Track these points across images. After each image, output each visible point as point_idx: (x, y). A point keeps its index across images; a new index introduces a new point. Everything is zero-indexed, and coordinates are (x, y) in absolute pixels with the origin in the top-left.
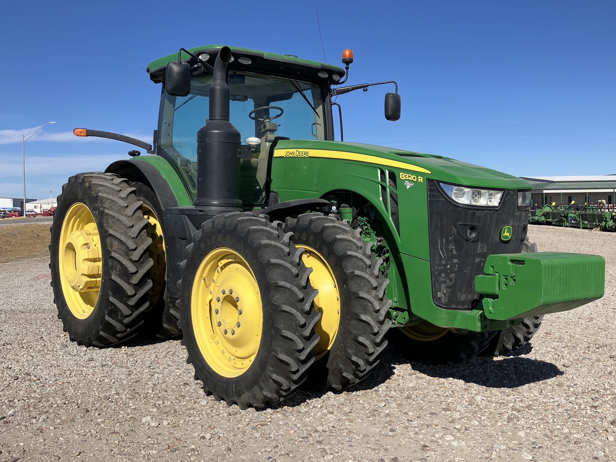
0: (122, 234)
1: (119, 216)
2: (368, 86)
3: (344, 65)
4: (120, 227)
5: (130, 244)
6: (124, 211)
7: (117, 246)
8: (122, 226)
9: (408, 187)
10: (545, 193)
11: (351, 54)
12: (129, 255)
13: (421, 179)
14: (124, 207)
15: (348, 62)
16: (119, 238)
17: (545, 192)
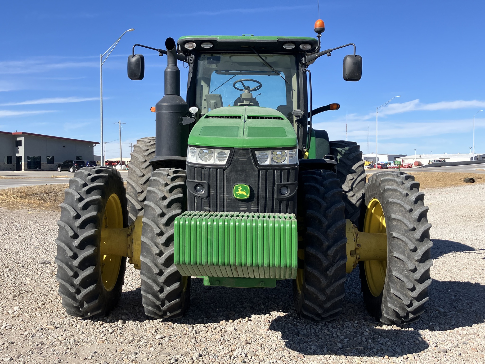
0: (134, 181)
1: (135, 168)
2: (331, 51)
3: (317, 34)
4: (134, 176)
5: (138, 188)
6: (142, 165)
7: (130, 190)
8: (136, 175)
11: (323, 24)
12: (137, 196)
14: (142, 162)
15: (320, 31)
16: (131, 184)
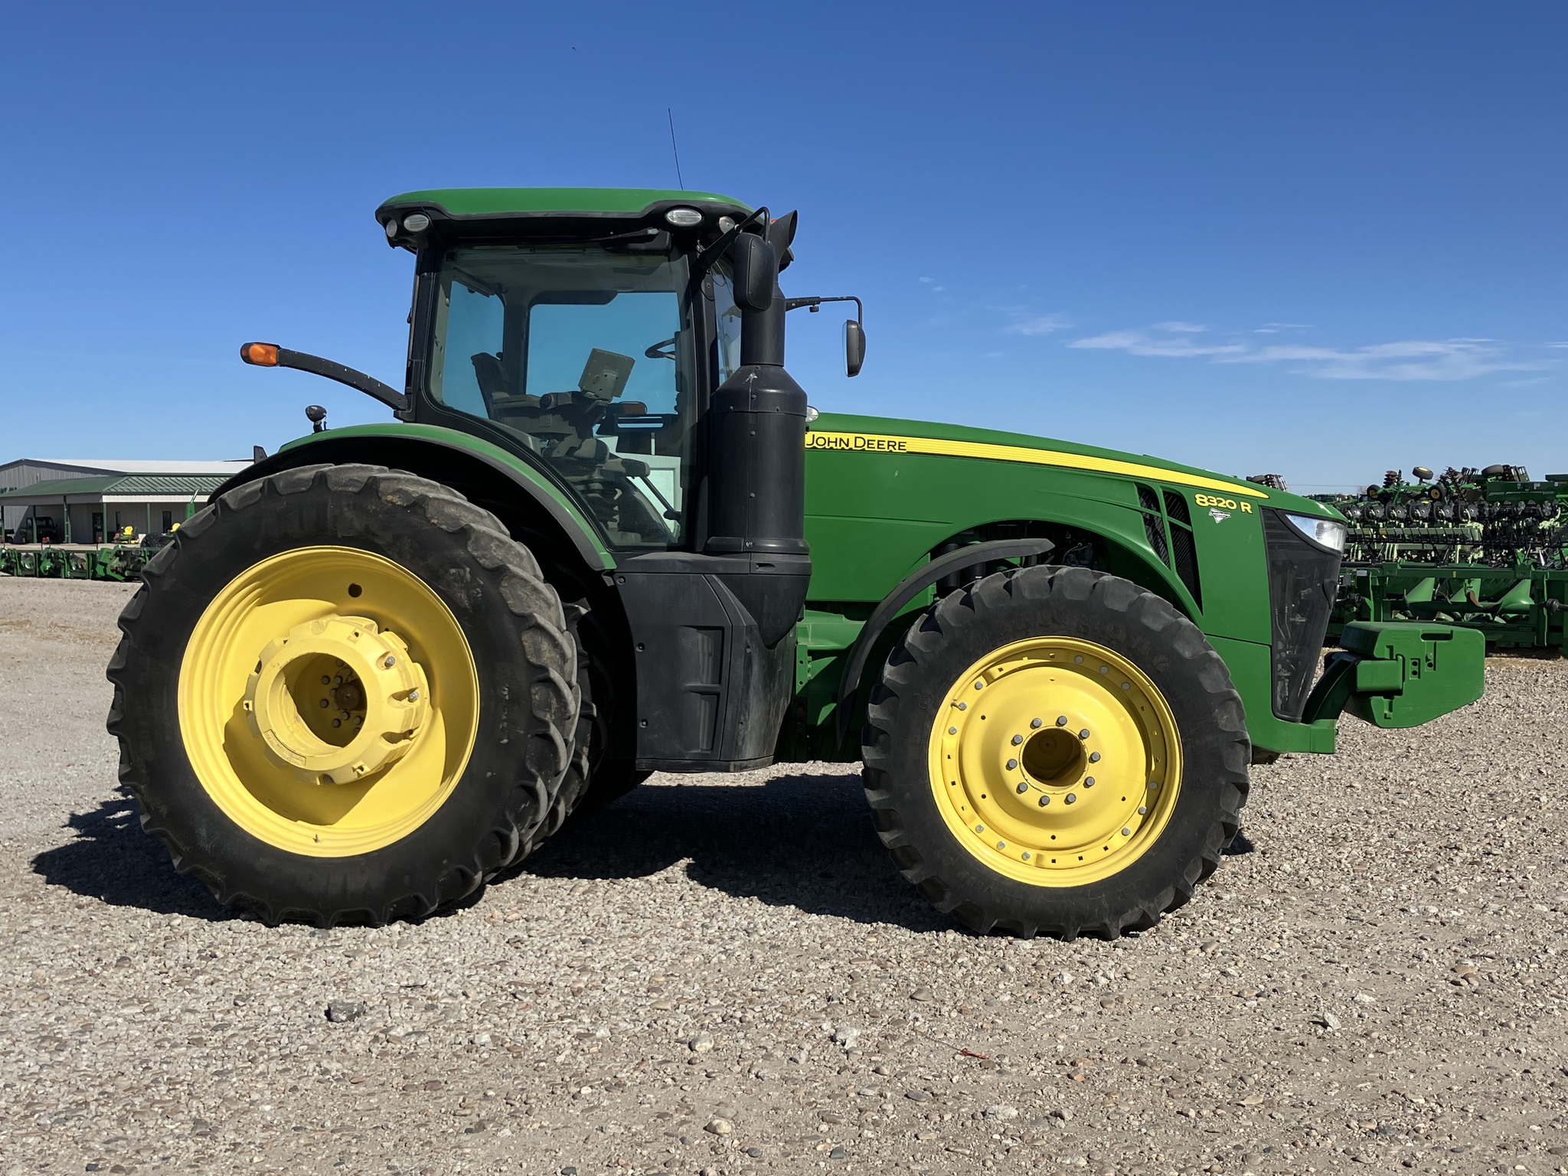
9: (1218, 519)
10: (107, 503)
13: (1245, 507)
17: (106, 499)
